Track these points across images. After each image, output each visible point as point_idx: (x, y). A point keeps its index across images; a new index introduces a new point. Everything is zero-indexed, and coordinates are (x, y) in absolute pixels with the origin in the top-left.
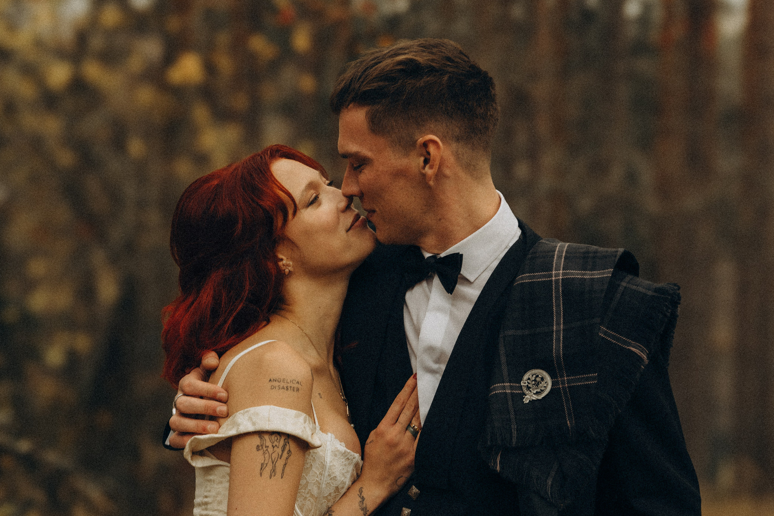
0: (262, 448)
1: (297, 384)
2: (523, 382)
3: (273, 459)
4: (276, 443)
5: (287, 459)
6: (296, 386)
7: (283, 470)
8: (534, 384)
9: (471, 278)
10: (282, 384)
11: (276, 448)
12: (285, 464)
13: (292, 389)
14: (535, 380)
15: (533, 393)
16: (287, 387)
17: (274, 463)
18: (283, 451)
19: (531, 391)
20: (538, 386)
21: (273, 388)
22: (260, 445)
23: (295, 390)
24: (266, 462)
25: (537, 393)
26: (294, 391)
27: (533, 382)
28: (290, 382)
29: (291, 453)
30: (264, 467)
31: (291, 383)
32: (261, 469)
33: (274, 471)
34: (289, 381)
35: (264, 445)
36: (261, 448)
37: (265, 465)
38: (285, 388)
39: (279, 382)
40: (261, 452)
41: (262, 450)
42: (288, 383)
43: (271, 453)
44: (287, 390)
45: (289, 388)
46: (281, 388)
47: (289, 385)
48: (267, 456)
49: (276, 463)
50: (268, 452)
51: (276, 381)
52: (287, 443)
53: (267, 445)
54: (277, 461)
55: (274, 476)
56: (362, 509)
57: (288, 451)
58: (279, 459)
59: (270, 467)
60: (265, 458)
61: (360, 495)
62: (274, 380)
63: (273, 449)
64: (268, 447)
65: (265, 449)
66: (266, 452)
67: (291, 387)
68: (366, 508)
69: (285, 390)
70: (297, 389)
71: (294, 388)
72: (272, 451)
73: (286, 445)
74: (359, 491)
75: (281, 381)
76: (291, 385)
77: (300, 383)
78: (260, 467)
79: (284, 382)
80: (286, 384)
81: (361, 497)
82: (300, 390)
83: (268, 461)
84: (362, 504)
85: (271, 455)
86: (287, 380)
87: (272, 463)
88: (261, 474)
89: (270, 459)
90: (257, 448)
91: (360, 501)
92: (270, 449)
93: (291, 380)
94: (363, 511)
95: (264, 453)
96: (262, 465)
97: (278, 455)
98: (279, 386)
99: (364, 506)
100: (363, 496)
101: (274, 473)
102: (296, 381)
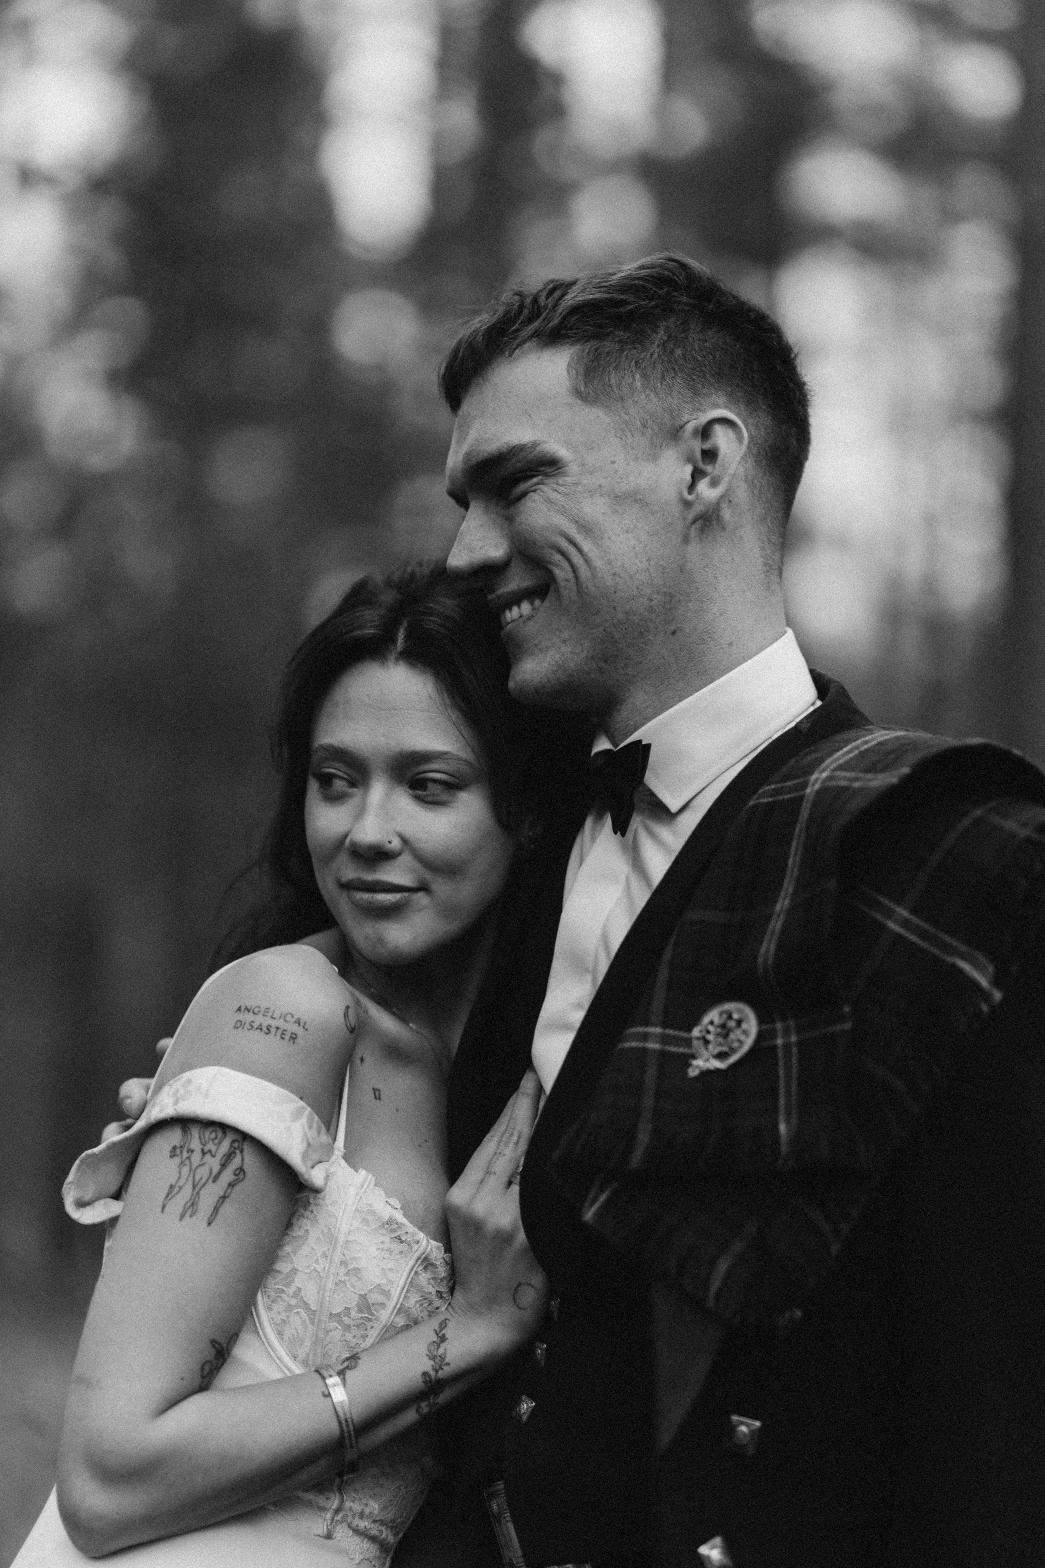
0: (181, 1152)
1: (297, 1025)
2: (697, 1030)
4: (212, 1146)
5: (230, 1186)
6: (292, 1027)
7: (216, 1209)
8: (719, 1035)
9: (673, 805)
10: (259, 1020)
11: (208, 1158)
12: (224, 1198)
13: (280, 1032)
14: (723, 1026)
15: (710, 1056)
16: (269, 1028)
17: (198, 1187)
18: (224, 1166)
19: (708, 1050)
20: (725, 1040)
21: (238, 1024)
22: (178, 1145)
23: (287, 1038)
24: (180, 1184)
25: (721, 1056)
26: (284, 1039)
27: (719, 1030)
28: (278, 1017)
29: (244, 1175)
30: (173, 1194)
32: (167, 1196)
33: (192, 1206)
34: (277, 1014)
35: (186, 1146)
36: (178, 1151)
37: (177, 1189)
38: (265, 1029)
39: (256, 1014)
40: (177, 1160)
41: (180, 1157)
42: (275, 1019)
43: (195, 1164)
44: (267, 1034)
45: (273, 1030)
46: (255, 1028)
47: (274, 1023)
48: (185, 1170)
49: (200, 1189)
50: (190, 1162)
51: (249, 1011)
52: (238, 1152)
53: (192, 1146)
54: (204, 1185)
55: (191, 1216)
56: (432, 1358)
57: (237, 1169)
58: (211, 1181)
59: (186, 1193)
60: (180, 1174)
61: (438, 1330)
62: (246, 1008)
63: (202, 1158)
64: (192, 1151)
65: (185, 1154)
66: (187, 1162)
67: (278, 1028)
68: (443, 1358)
69: (263, 1033)
70: (294, 1036)
71: (285, 1032)
72: (198, 1163)
73: (233, 1155)
74: (441, 1324)
75: (259, 1011)
76: (280, 1023)
77: (302, 1024)
78: (166, 1192)
79: (266, 1014)
80: (269, 1021)
81: (440, 1334)
82: (299, 1040)
83: (187, 1180)
84: (436, 1347)
85: (195, 1170)
86: (274, 1011)
87: (194, 1187)
88: (164, 1207)
89: (191, 1179)
90: (171, 1152)
91: (434, 1342)
92: (196, 1157)
93: (284, 1014)
94: (434, 1361)
95: (182, 1162)
96: (172, 1187)
97: (211, 1173)
98: (253, 1022)
99: (441, 1351)
100: (444, 1335)
101: (191, 1209)
102: (293, 1017)
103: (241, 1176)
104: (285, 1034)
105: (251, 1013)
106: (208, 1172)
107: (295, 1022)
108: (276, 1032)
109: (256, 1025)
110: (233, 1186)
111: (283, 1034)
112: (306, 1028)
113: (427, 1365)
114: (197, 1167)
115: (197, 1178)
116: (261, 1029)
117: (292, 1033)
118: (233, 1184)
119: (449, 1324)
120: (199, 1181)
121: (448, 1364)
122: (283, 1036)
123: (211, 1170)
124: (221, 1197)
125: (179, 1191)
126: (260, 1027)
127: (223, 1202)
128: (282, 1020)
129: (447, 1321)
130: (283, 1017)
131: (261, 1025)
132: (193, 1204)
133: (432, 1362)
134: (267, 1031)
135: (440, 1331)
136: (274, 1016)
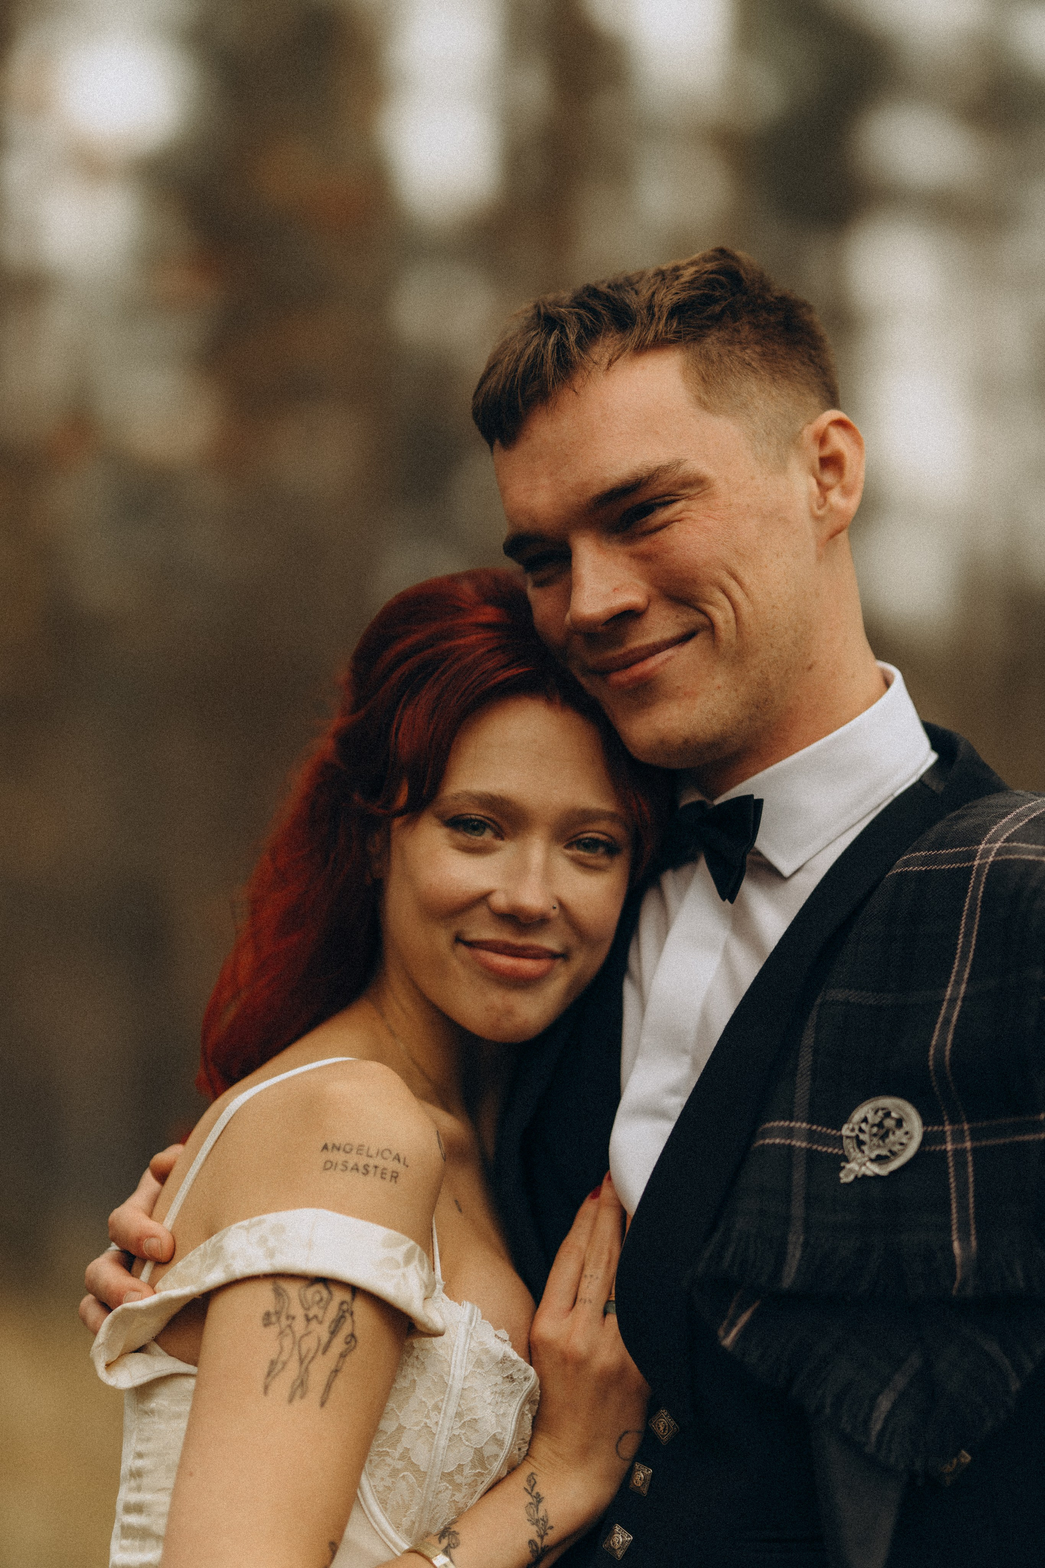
0: (278, 1319)
1: (397, 1161)
2: (848, 1128)
3: (304, 1352)
4: (314, 1311)
5: (343, 1356)
6: (392, 1165)
7: (328, 1387)
8: (875, 1135)
9: (786, 868)
10: (353, 1159)
11: (314, 1324)
12: (336, 1371)
13: (379, 1171)
14: (880, 1125)
15: (866, 1159)
16: (366, 1167)
17: (306, 1361)
18: (333, 1333)
19: (863, 1152)
20: (884, 1141)
21: (329, 1165)
22: (273, 1311)
23: (388, 1177)
24: (284, 1358)
25: (880, 1160)
26: (385, 1179)
27: (875, 1130)
28: (375, 1155)
29: (356, 1341)
30: (276, 1371)
32: (269, 1375)
33: (301, 1386)
34: (373, 1152)
35: (284, 1311)
36: (274, 1318)
37: (279, 1366)
38: (361, 1169)
39: (347, 1153)
40: (274, 1330)
41: (278, 1324)
42: (371, 1157)
43: (298, 1336)
44: (365, 1174)
45: (371, 1170)
46: (349, 1168)
47: (372, 1162)
48: (287, 1342)
49: (310, 1362)
50: (293, 1333)
51: (339, 1149)
52: (347, 1315)
53: (292, 1312)
54: (313, 1358)
55: (301, 1398)
56: (536, 1522)
58: (320, 1353)
59: (292, 1371)
60: (282, 1348)
61: (529, 1489)
62: (334, 1146)
63: (307, 1326)
64: (293, 1318)
65: (284, 1322)
66: (288, 1331)
67: (376, 1167)
68: (545, 1520)
69: (361, 1174)
70: (395, 1175)
71: (385, 1171)
72: (303, 1332)
73: (343, 1320)
74: (529, 1481)
75: (351, 1150)
76: (379, 1161)
77: (402, 1160)
78: (266, 1370)
79: (361, 1152)
80: (365, 1160)
81: (534, 1493)
82: (402, 1179)
83: (291, 1356)
84: (535, 1509)
85: (301, 1344)
86: (368, 1149)
87: (301, 1361)
88: (266, 1388)
89: (296, 1352)
90: (264, 1319)
91: (531, 1504)
92: (299, 1325)
93: (381, 1151)
94: (538, 1526)
95: (281, 1333)
96: (273, 1363)
97: (319, 1344)
98: (346, 1162)
99: (541, 1514)
100: (537, 1493)
101: (300, 1389)
102: (391, 1153)
103: (353, 1343)
104: (385, 1174)
105: (341, 1151)
106: (316, 1344)
107: (395, 1158)
108: (375, 1171)
109: (350, 1165)
110: (345, 1357)
111: (382, 1173)
112: (407, 1164)
113: (530, 1532)
114: (302, 1337)
115: (304, 1350)
116: (357, 1169)
117: (393, 1172)
118: (344, 1353)
119: (538, 1479)
120: (307, 1353)
121: (551, 1528)
122: (384, 1176)
123: (319, 1341)
124: (332, 1372)
125: (283, 1368)
126: (355, 1167)
127: (335, 1376)
128: (379, 1157)
129: (535, 1477)
130: (380, 1153)
131: (356, 1165)
132: (302, 1383)
133: (535, 1528)
134: (364, 1171)
135: (532, 1490)
136: (370, 1154)
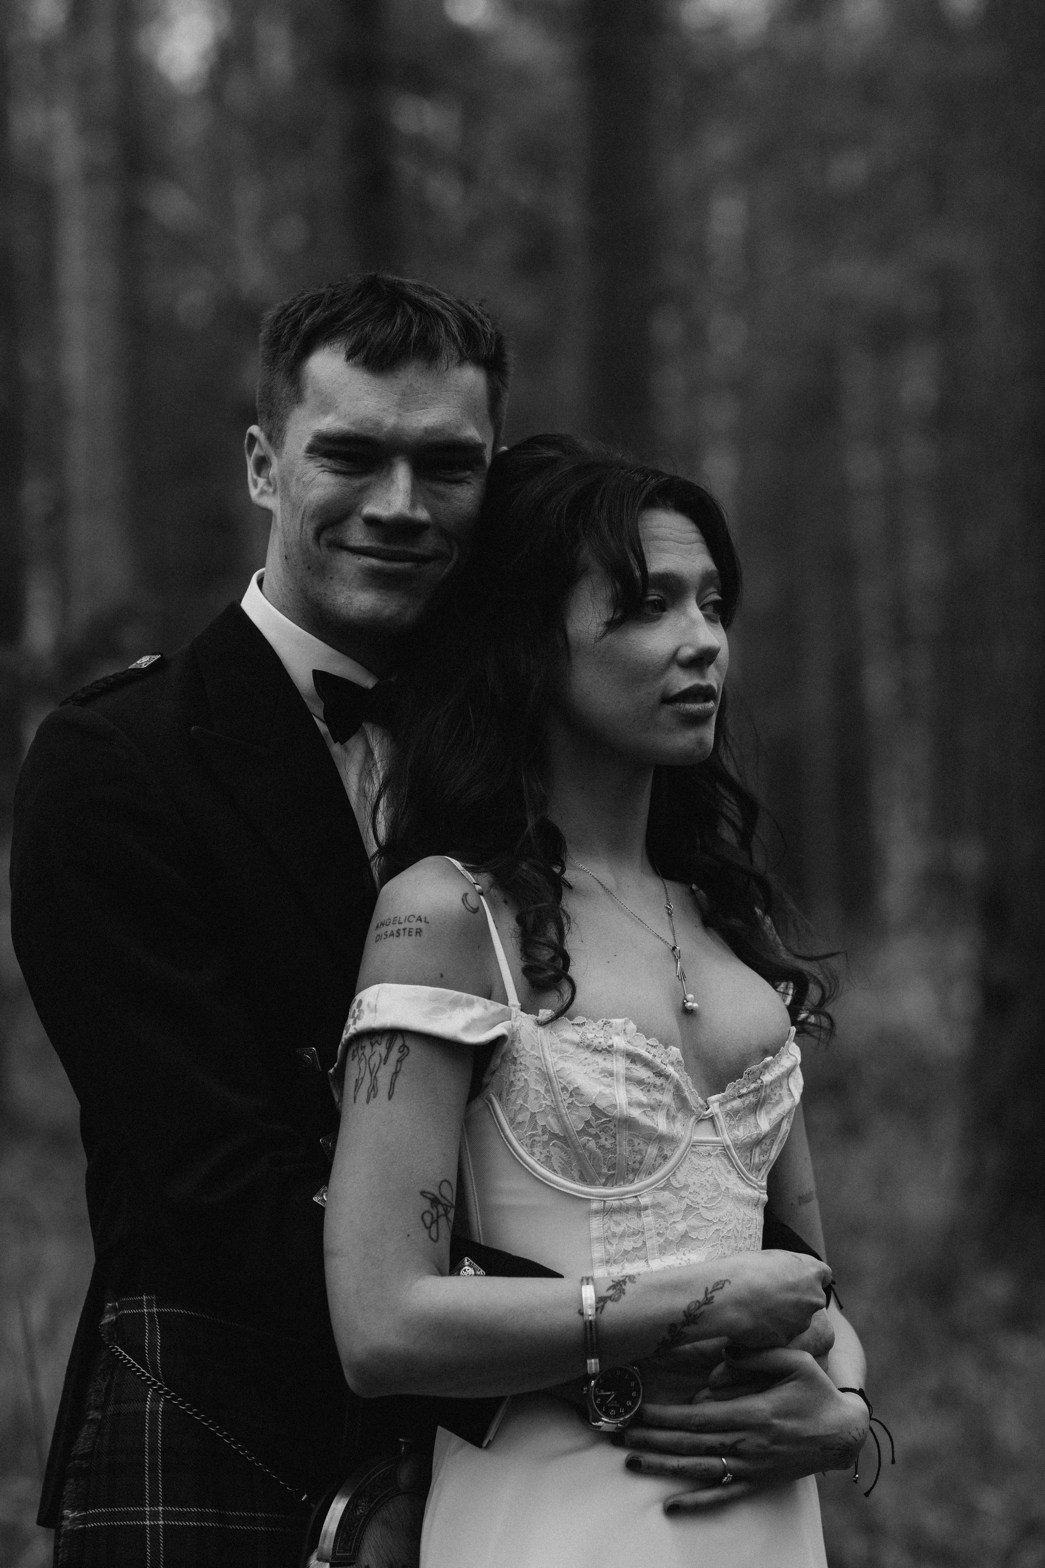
0: (358, 1052)
1: (418, 922)
6: (415, 925)
7: (392, 1083)
10: (390, 928)
12: (396, 1073)
13: (407, 931)
16: (399, 932)
17: (374, 1073)
18: (389, 1048)
21: (378, 939)
23: (413, 934)
24: (362, 1076)
26: (411, 935)
28: (403, 922)
30: (358, 1086)
31: (407, 921)
32: (355, 1089)
37: (360, 1081)
38: (395, 933)
39: (388, 925)
42: (401, 923)
43: (368, 1056)
44: (397, 936)
45: (402, 932)
46: (388, 936)
47: (401, 927)
48: (363, 1064)
49: (376, 1073)
50: (365, 1056)
51: (383, 925)
55: (374, 1097)
57: (401, 1046)
58: (382, 1064)
60: (360, 1068)
62: (381, 924)
64: (364, 1047)
65: (360, 1052)
66: (363, 1057)
67: (404, 929)
69: (395, 937)
70: (420, 930)
75: (390, 922)
76: (407, 925)
77: (423, 919)
78: (354, 1086)
79: (394, 922)
80: (398, 926)
85: (369, 1061)
86: (400, 918)
87: (371, 1074)
88: (355, 1098)
95: (359, 1059)
96: (357, 1081)
97: (381, 1058)
98: (387, 932)
101: (373, 1090)
102: (414, 917)
103: (406, 1051)
104: (411, 932)
105: (385, 926)
106: (379, 1058)
107: (417, 920)
108: (404, 932)
109: (389, 933)
110: (402, 1060)
111: (409, 932)
112: (427, 921)
114: (370, 1057)
115: (372, 1067)
117: (417, 929)
120: (373, 1069)
123: (381, 1055)
124: (394, 1074)
125: (362, 1082)
126: (392, 934)
127: (396, 1077)
130: (408, 919)
131: (392, 931)
134: (397, 935)
136: (400, 922)
